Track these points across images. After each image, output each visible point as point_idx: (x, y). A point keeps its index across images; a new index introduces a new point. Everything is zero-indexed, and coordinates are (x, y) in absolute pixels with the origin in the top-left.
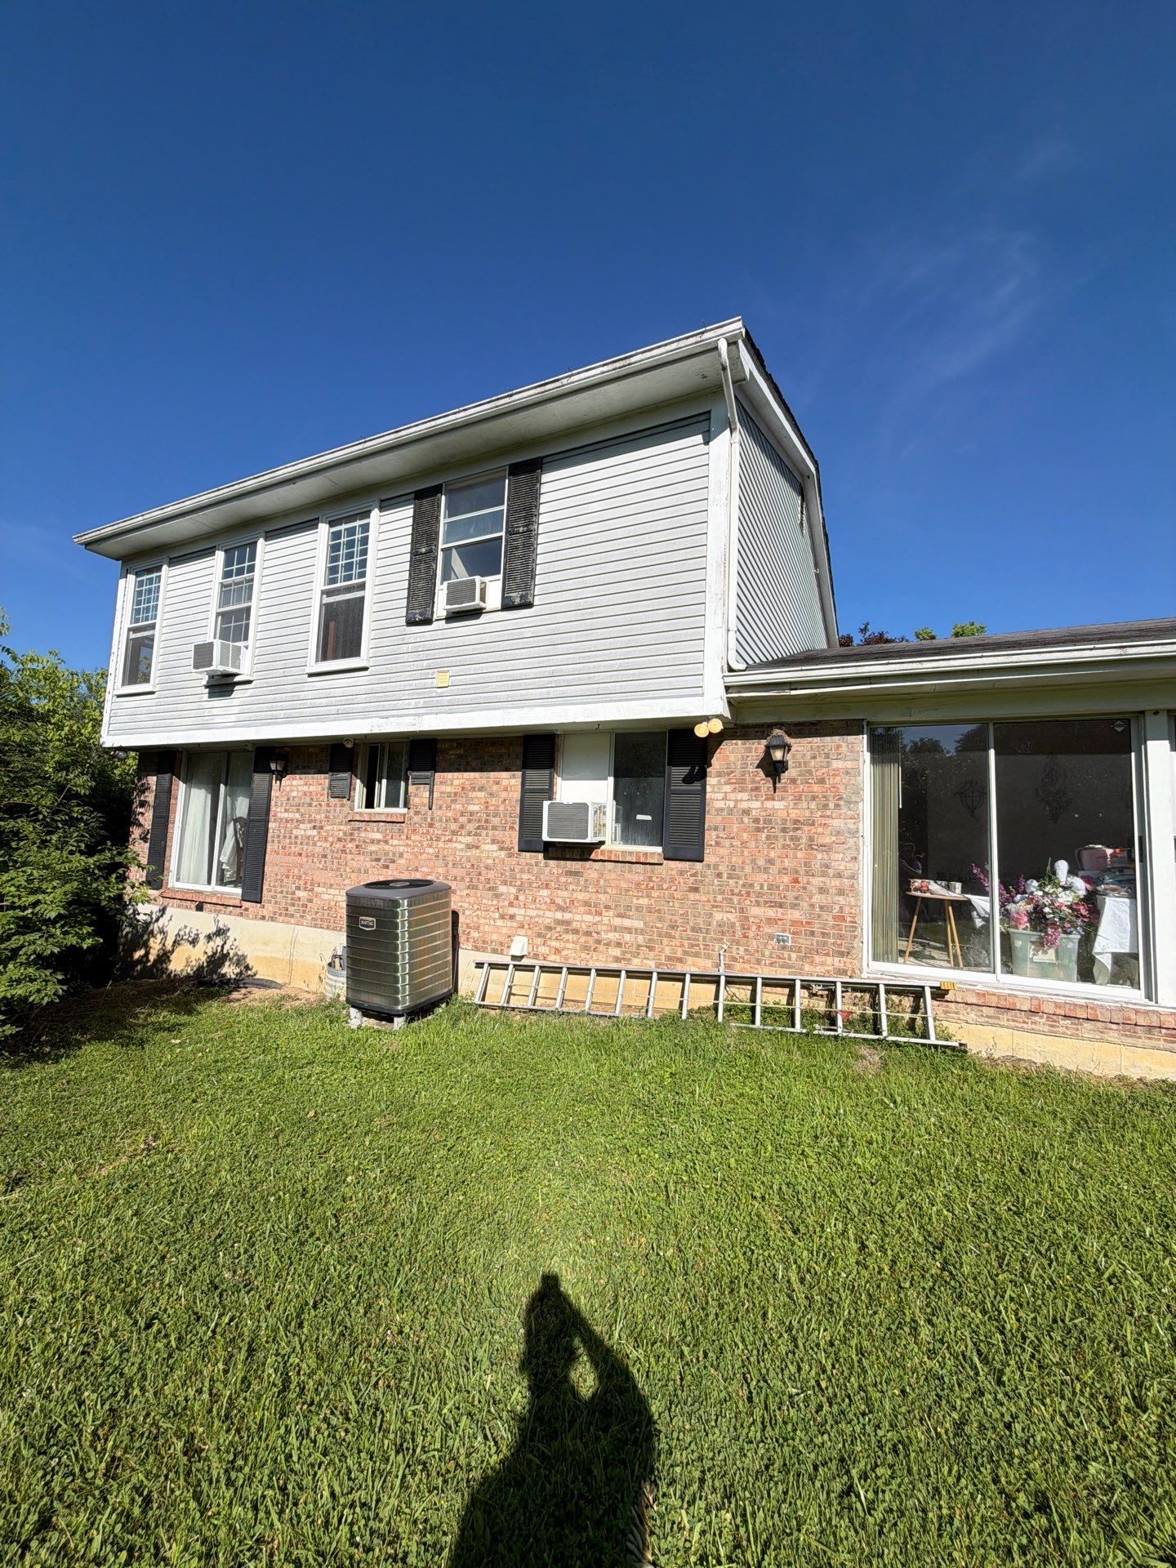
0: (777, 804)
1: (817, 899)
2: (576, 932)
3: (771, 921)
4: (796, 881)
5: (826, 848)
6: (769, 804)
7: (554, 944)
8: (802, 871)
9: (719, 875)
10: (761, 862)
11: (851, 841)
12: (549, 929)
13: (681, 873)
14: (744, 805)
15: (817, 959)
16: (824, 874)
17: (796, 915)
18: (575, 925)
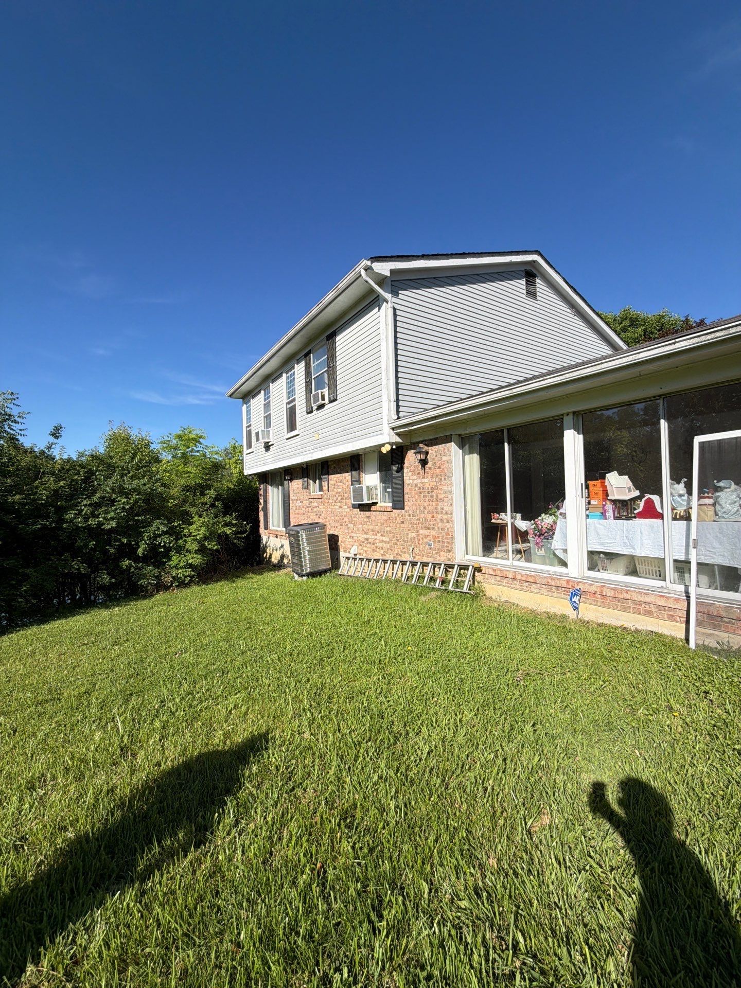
0: (426, 480)
1: (440, 525)
2: (370, 543)
3: (426, 536)
4: (433, 517)
5: (442, 500)
6: (423, 480)
7: (365, 549)
8: (435, 511)
9: (409, 515)
10: (422, 508)
11: (450, 496)
12: (363, 542)
13: (398, 515)
14: (415, 482)
15: (442, 553)
16: (442, 513)
17: (433, 533)
18: (370, 540)
